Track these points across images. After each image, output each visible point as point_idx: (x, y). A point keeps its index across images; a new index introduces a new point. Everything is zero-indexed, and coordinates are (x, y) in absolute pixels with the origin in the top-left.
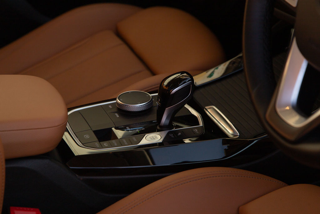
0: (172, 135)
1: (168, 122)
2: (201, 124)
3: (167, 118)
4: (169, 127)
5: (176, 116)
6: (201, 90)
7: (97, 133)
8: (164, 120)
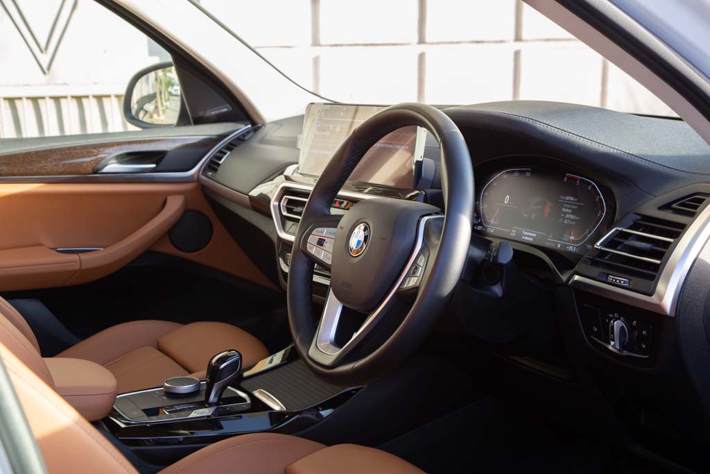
0: (221, 410)
1: (216, 400)
2: (249, 401)
3: (215, 396)
4: (217, 404)
5: (222, 397)
6: (248, 381)
7: (144, 411)
8: (212, 398)
